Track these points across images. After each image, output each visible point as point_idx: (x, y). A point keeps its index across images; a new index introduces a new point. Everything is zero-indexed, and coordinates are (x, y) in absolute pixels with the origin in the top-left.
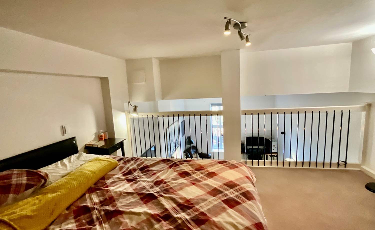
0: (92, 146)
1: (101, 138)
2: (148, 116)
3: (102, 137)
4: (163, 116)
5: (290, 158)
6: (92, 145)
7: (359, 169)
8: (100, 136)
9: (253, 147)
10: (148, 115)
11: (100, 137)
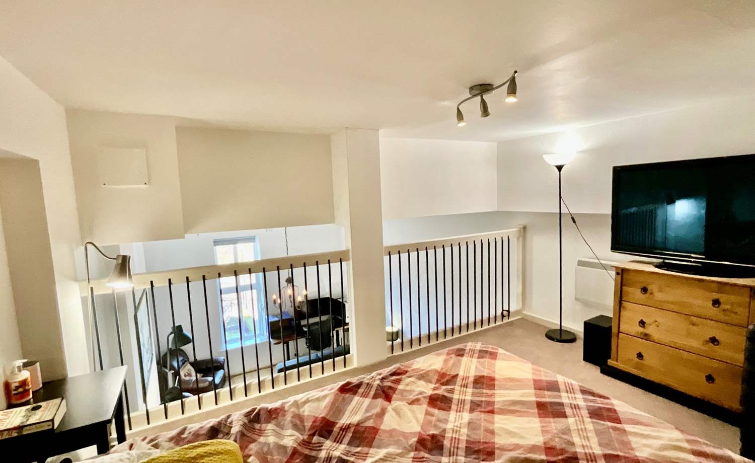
0: (15, 434)
1: (21, 390)
2: (154, 284)
3: (27, 388)
4: (204, 278)
5: (392, 326)
6: (14, 429)
7: (520, 317)
8: (13, 386)
9: (322, 317)
10: (152, 282)
11: (17, 388)
